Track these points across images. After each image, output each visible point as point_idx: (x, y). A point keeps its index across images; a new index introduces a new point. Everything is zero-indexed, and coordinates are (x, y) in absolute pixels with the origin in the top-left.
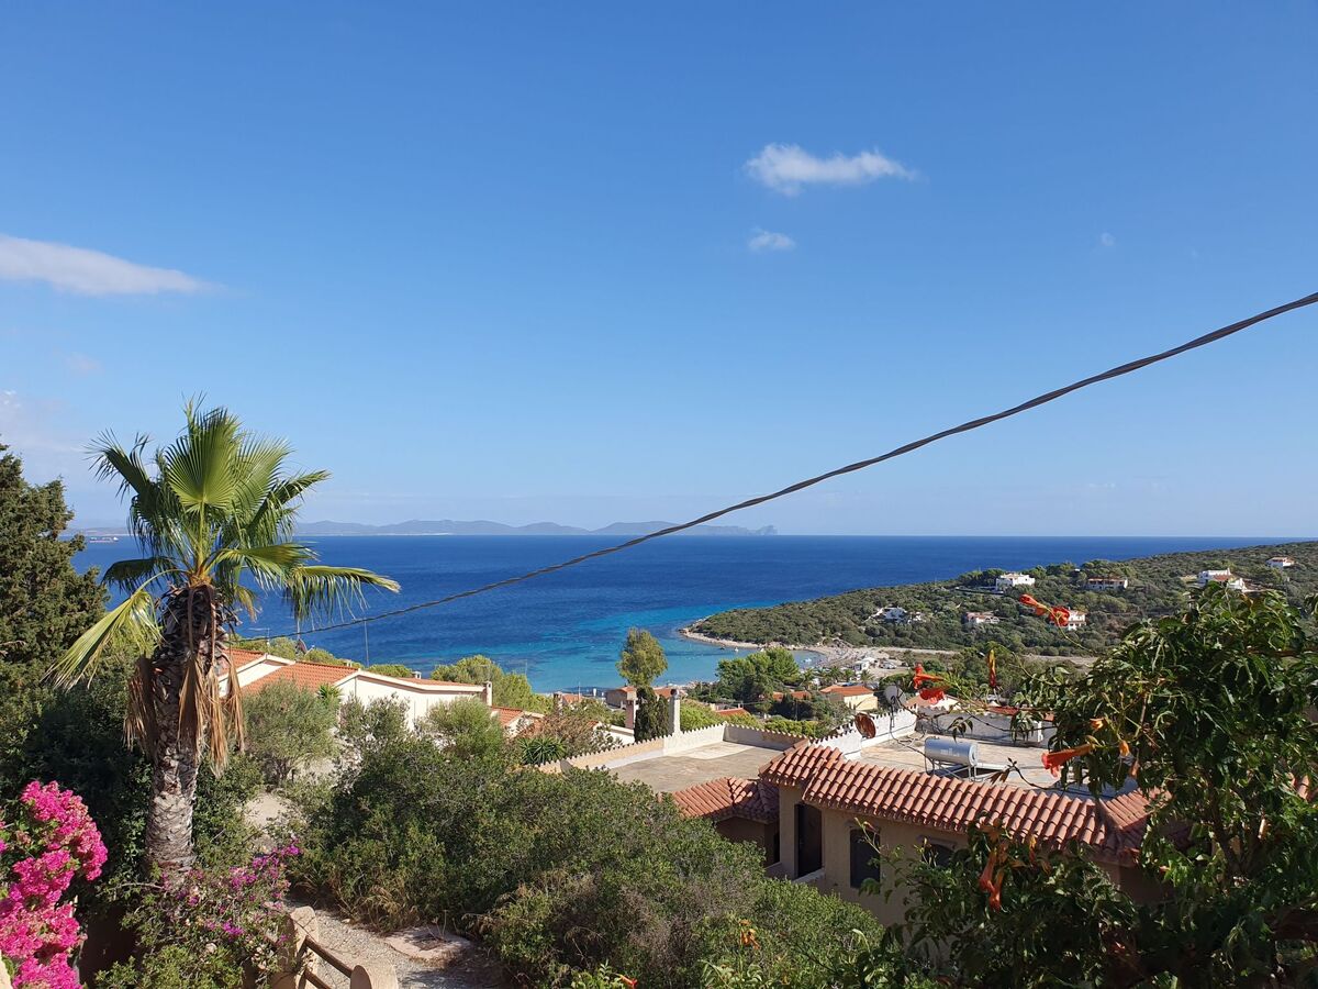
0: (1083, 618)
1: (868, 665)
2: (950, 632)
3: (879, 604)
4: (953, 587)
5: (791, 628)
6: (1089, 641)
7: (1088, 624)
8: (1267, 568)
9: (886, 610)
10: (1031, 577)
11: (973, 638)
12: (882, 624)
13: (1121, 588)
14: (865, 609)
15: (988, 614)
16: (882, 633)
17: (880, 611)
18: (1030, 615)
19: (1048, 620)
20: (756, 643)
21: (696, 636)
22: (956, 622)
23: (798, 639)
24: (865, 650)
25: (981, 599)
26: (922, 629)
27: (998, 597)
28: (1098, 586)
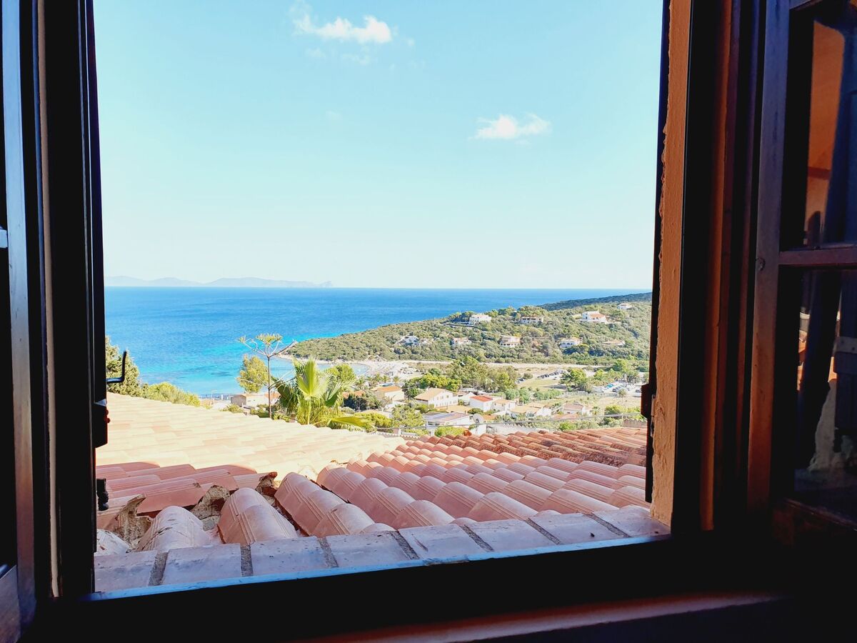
0: (519, 340)
1: (397, 372)
2: (444, 350)
3: (401, 334)
4: (445, 322)
5: (349, 350)
6: (522, 354)
7: (522, 344)
8: (618, 310)
9: (406, 338)
10: (490, 316)
11: (456, 353)
12: (404, 346)
13: (540, 322)
14: (394, 337)
15: (465, 339)
16: (404, 352)
17: (403, 338)
18: (489, 339)
19: (499, 342)
20: (327, 360)
21: (286, 357)
22: (447, 344)
23: (354, 357)
24: (394, 362)
25: (461, 330)
26: (428, 349)
27: (471, 328)
28: (527, 321)
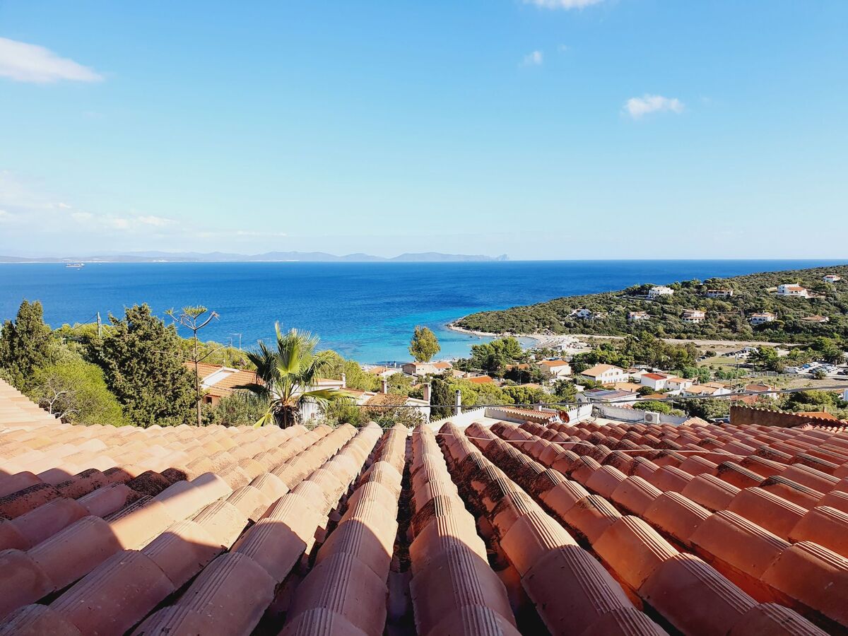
0: (703, 315)
1: (565, 346)
2: (618, 325)
3: (573, 307)
4: (621, 295)
5: (517, 323)
6: (707, 330)
7: (706, 319)
8: (822, 283)
9: (578, 311)
10: (672, 289)
11: (633, 328)
12: (575, 320)
13: (728, 296)
14: (565, 311)
15: (643, 313)
16: (575, 326)
17: (575, 312)
18: (670, 313)
19: (680, 317)
20: (495, 332)
21: (458, 328)
22: (622, 319)
23: (522, 330)
24: (564, 336)
25: (638, 304)
26: (601, 323)
27: (650, 302)
28: (713, 294)
